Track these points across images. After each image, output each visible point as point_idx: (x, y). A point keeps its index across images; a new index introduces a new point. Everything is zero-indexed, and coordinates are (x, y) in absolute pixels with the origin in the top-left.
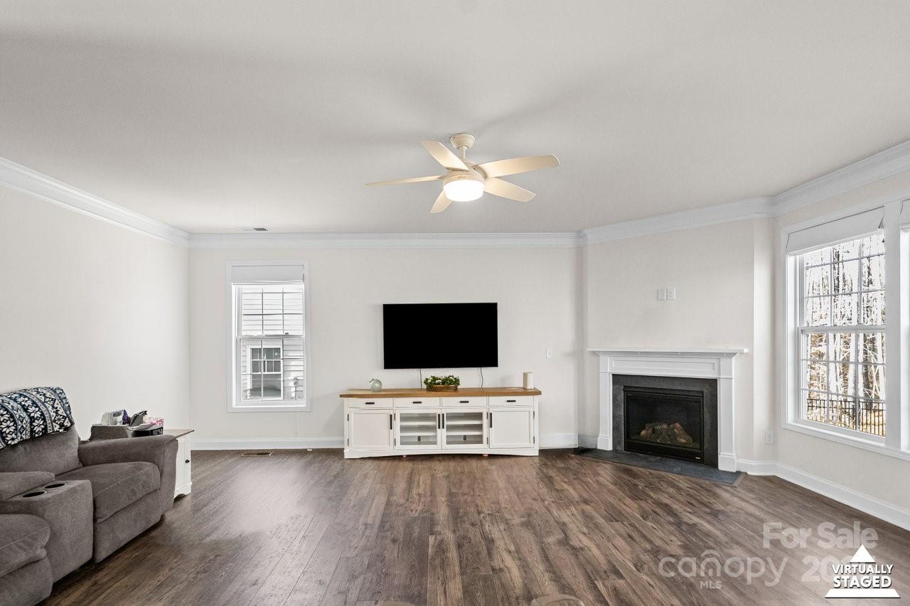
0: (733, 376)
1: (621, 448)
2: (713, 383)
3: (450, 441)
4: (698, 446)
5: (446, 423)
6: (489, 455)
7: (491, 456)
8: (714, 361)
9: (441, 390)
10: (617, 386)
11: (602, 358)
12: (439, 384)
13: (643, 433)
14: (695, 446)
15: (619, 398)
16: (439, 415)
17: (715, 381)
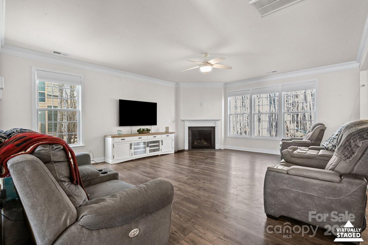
0: (219, 126)
1: (190, 148)
2: (214, 128)
3: (151, 151)
4: (210, 145)
5: (149, 145)
6: (161, 155)
7: (162, 155)
8: (214, 122)
9: (146, 133)
10: (189, 130)
11: (186, 122)
12: (145, 131)
13: (195, 143)
14: (209, 145)
15: (190, 134)
16: (147, 142)
17: (215, 127)
